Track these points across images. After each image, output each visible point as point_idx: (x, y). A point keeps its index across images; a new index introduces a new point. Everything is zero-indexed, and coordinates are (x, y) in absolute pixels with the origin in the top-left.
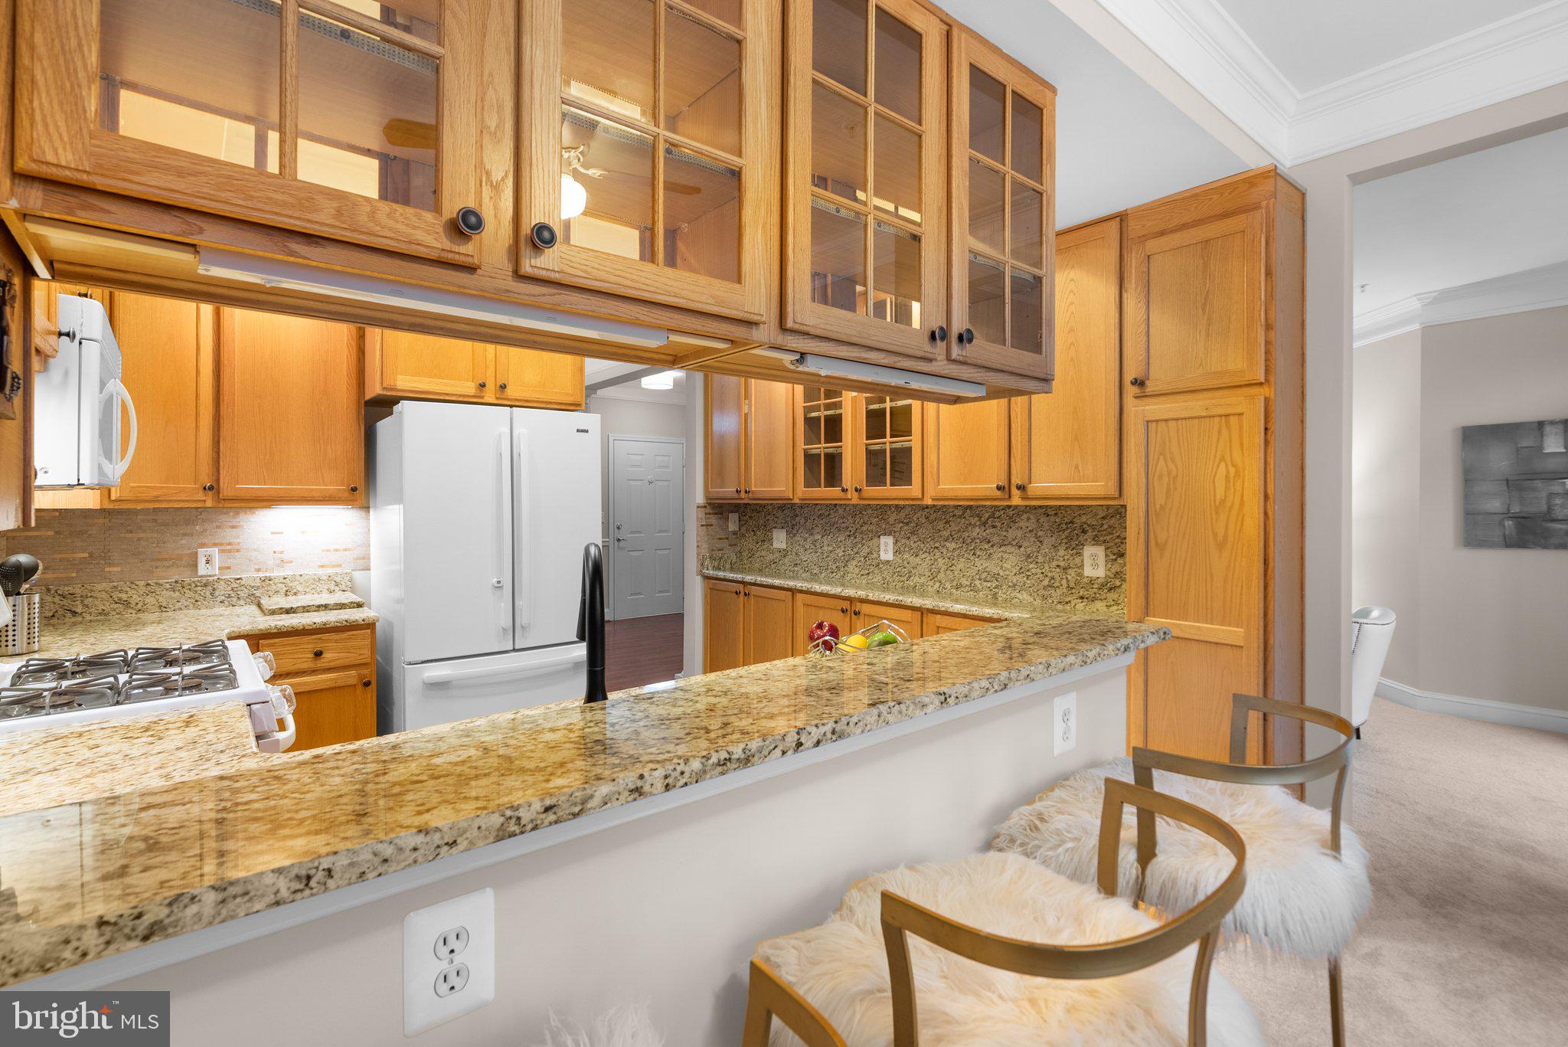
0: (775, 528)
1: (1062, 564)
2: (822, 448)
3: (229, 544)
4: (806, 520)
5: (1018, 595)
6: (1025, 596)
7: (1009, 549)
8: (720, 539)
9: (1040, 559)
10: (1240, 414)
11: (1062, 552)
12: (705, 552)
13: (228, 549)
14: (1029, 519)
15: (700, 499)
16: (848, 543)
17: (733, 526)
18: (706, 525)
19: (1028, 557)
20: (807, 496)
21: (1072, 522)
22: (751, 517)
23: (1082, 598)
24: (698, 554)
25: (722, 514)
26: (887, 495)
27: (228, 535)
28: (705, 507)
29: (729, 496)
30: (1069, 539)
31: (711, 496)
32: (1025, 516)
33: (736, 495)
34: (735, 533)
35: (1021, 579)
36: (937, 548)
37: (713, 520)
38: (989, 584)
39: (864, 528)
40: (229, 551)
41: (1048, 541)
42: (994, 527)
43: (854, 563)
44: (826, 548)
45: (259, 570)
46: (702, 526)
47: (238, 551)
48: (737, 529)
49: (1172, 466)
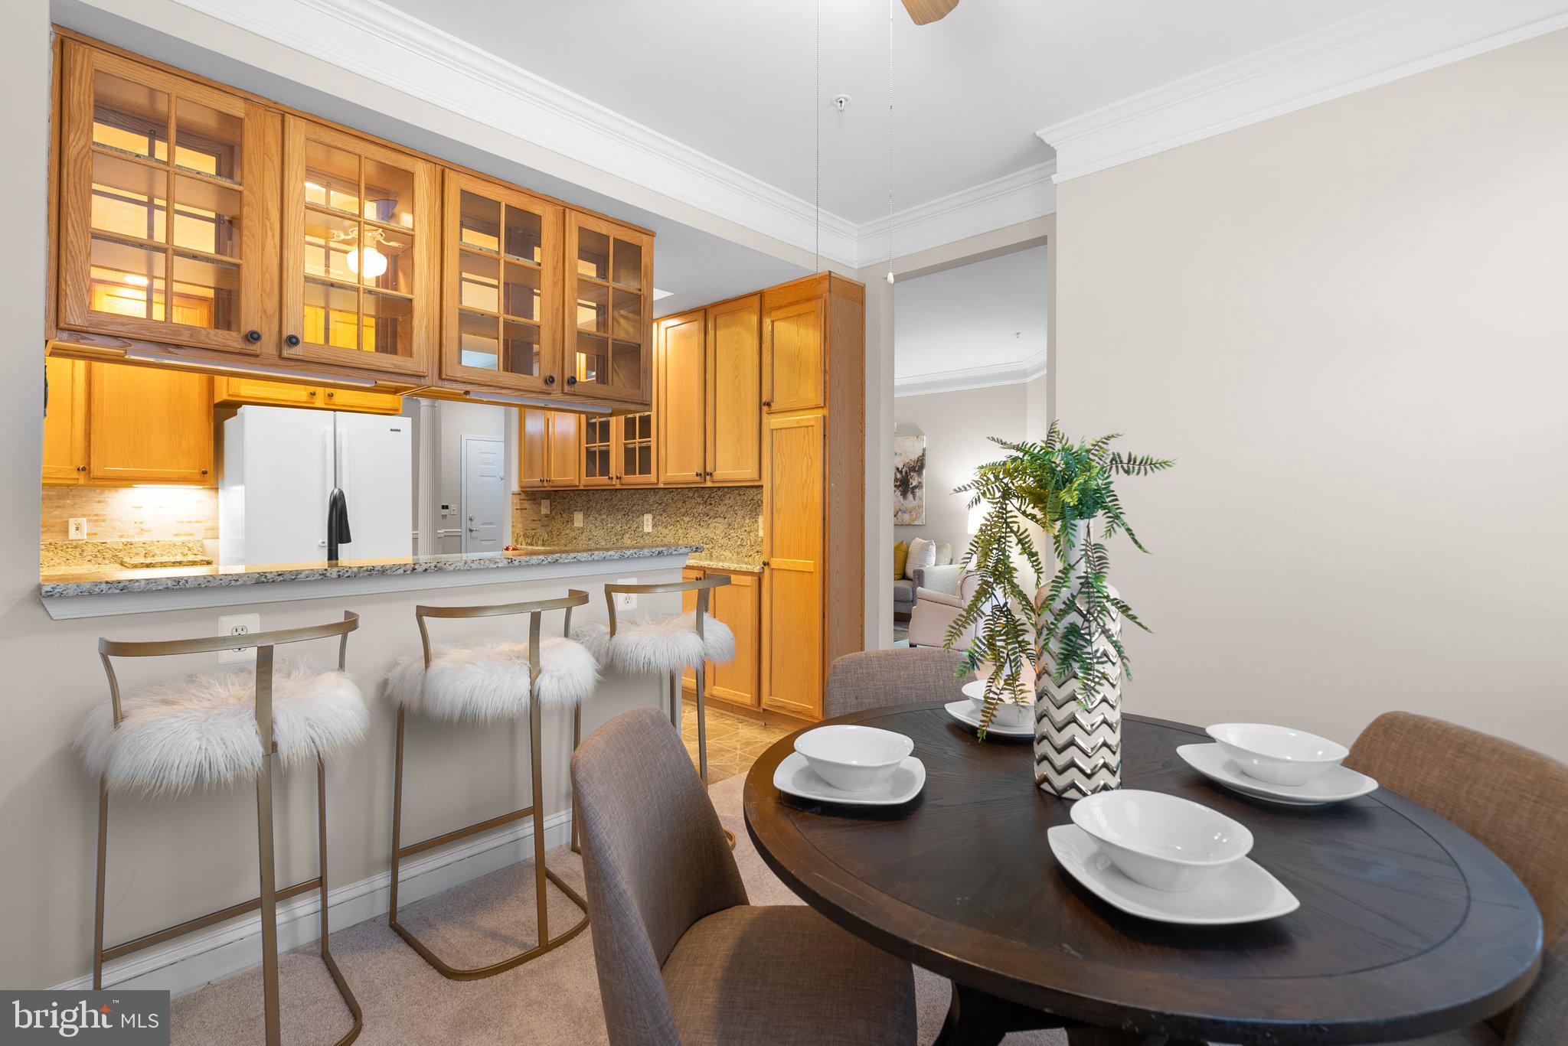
0: (575, 510)
1: (748, 529)
2: (597, 446)
3: (96, 515)
4: (597, 503)
5: (724, 553)
6: (727, 553)
7: (719, 520)
8: (534, 520)
9: (736, 526)
10: (813, 426)
11: (747, 521)
12: (520, 530)
13: (96, 519)
14: (730, 498)
15: (515, 487)
17: (544, 510)
18: (521, 509)
19: (730, 525)
20: (589, 483)
21: (752, 499)
22: (559, 503)
23: (758, 552)
24: (513, 532)
25: (535, 500)
26: (637, 481)
27: (96, 508)
28: (520, 494)
29: (535, 485)
30: (751, 511)
31: (524, 485)
32: (728, 496)
33: (540, 484)
34: (547, 516)
35: (725, 541)
36: (678, 521)
37: (527, 505)
38: (708, 546)
39: (634, 508)
40: (96, 521)
41: (740, 513)
42: (711, 504)
43: (627, 535)
44: (609, 525)
45: (122, 537)
46: (517, 509)
47: (103, 521)
48: (548, 513)
49: (783, 459)
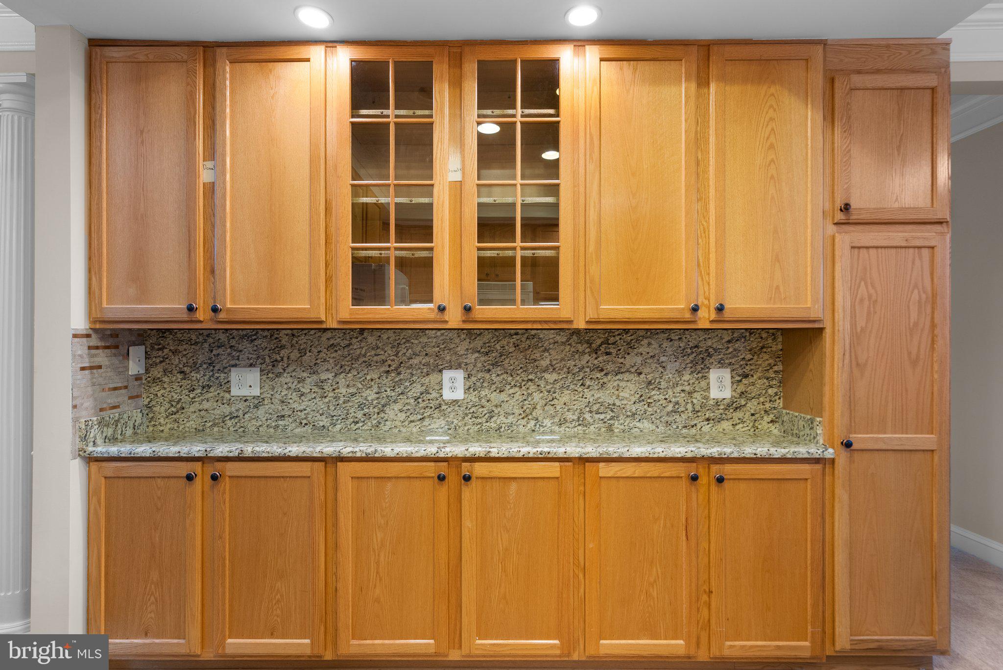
0: (235, 366)
1: (687, 388)
2: (391, 248)
4: (302, 352)
5: (638, 424)
6: (646, 425)
7: (626, 376)
8: (115, 389)
9: (663, 385)
10: (933, 248)
11: (687, 377)
12: (87, 413)
14: (649, 344)
15: (79, 321)
16: (386, 381)
17: (135, 367)
18: (90, 367)
19: (650, 383)
20: (358, 318)
21: (696, 347)
22: (175, 352)
23: (708, 420)
24: (76, 420)
25: (117, 347)
28: (88, 336)
29: (163, 316)
30: (694, 363)
31: (106, 316)
32: (645, 342)
33: (185, 316)
34: (138, 378)
35: (641, 407)
36: (531, 380)
37: (102, 358)
38: (602, 416)
39: (415, 361)
41: (672, 367)
42: (608, 354)
43: (397, 407)
44: (343, 390)
46: (83, 369)
48: (142, 371)
49: (872, 291)
